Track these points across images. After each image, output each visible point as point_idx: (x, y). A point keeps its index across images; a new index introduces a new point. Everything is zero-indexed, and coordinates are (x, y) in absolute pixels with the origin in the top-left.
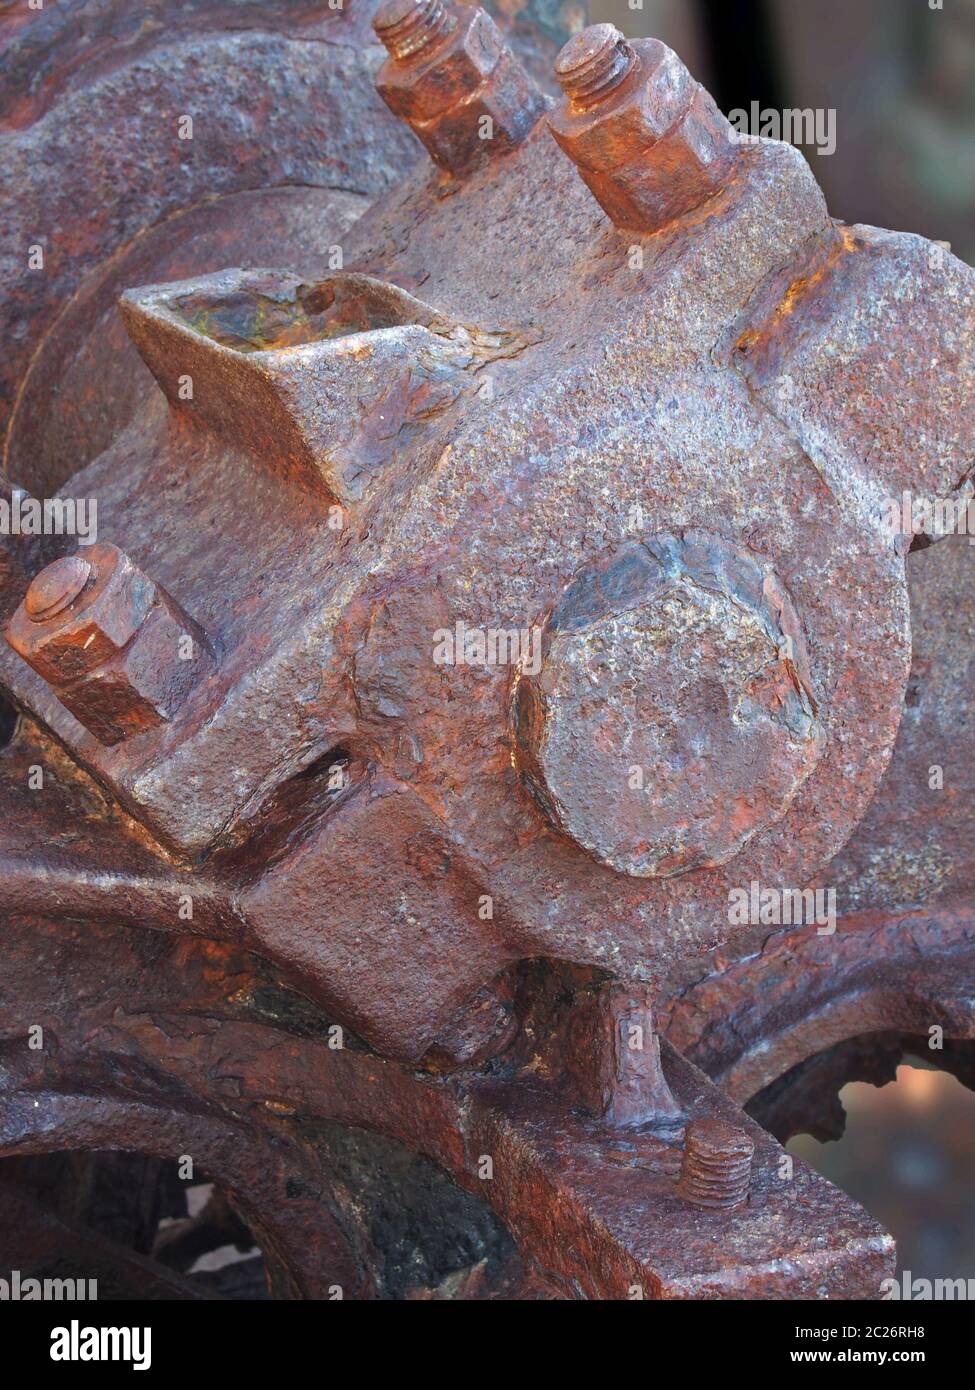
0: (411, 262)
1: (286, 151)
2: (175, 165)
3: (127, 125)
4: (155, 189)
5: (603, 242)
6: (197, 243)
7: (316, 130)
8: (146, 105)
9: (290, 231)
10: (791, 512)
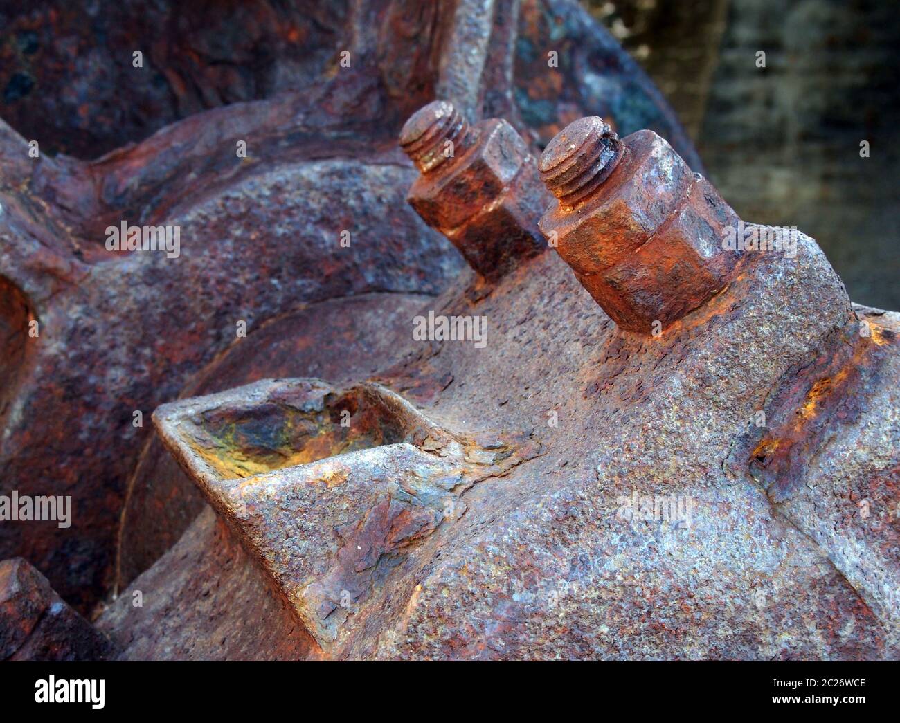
0: (441, 366)
1: (367, 263)
2: (266, 280)
3: (220, 247)
4: (248, 301)
5: (607, 346)
6: (275, 350)
7: (395, 243)
8: (237, 229)
9: (357, 335)
10: (826, 637)
